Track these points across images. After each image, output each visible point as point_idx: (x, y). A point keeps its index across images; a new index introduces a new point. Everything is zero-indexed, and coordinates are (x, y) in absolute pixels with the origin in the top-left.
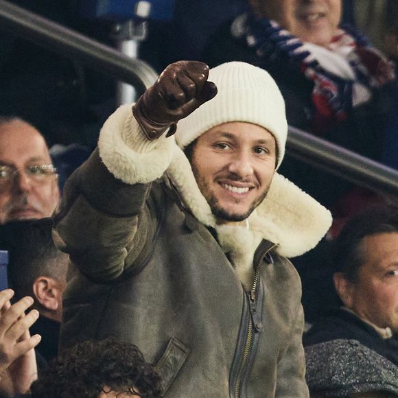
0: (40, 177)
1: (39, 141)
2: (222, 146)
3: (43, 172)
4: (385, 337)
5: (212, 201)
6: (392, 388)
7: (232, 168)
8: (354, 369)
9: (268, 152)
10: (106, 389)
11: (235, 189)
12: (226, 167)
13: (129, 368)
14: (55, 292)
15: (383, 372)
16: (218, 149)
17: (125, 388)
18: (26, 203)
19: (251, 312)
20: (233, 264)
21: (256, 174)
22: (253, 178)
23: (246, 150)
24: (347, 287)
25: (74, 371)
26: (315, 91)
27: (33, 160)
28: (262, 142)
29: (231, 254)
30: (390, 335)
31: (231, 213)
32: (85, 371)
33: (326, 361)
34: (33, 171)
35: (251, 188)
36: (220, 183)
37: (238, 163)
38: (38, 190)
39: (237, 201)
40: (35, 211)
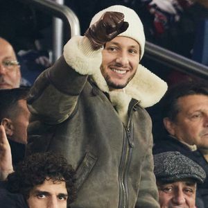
0: (10, 67)
1: (10, 48)
2: (112, 49)
3: (12, 64)
4: (193, 150)
5: (107, 78)
6: (197, 176)
7: (118, 61)
8: (177, 166)
9: (136, 52)
10: (48, 178)
11: (119, 72)
12: (115, 60)
13: (60, 167)
14: (12, 126)
15: (192, 168)
16: (110, 51)
17: (58, 178)
18: (3, 81)
19: (128, 137)
20: (117, 112)
21: (130, 63)
22: (129, 66)
23: (125, 51)
24: (171, 125)
25: (30, 168)
26: (156, 20)
27: (7, 58)
28: (133, 47)
29: (116, 107)
30: (196, 149)
31: (117, 84)
32: (36, 169)
33: (162, 163)
34: (7, 64)
35: (127, 71)
36: (111, 68)
37: (121, 58)
38: (9, 74)
39: (120, 78)
40: (8, 85)
